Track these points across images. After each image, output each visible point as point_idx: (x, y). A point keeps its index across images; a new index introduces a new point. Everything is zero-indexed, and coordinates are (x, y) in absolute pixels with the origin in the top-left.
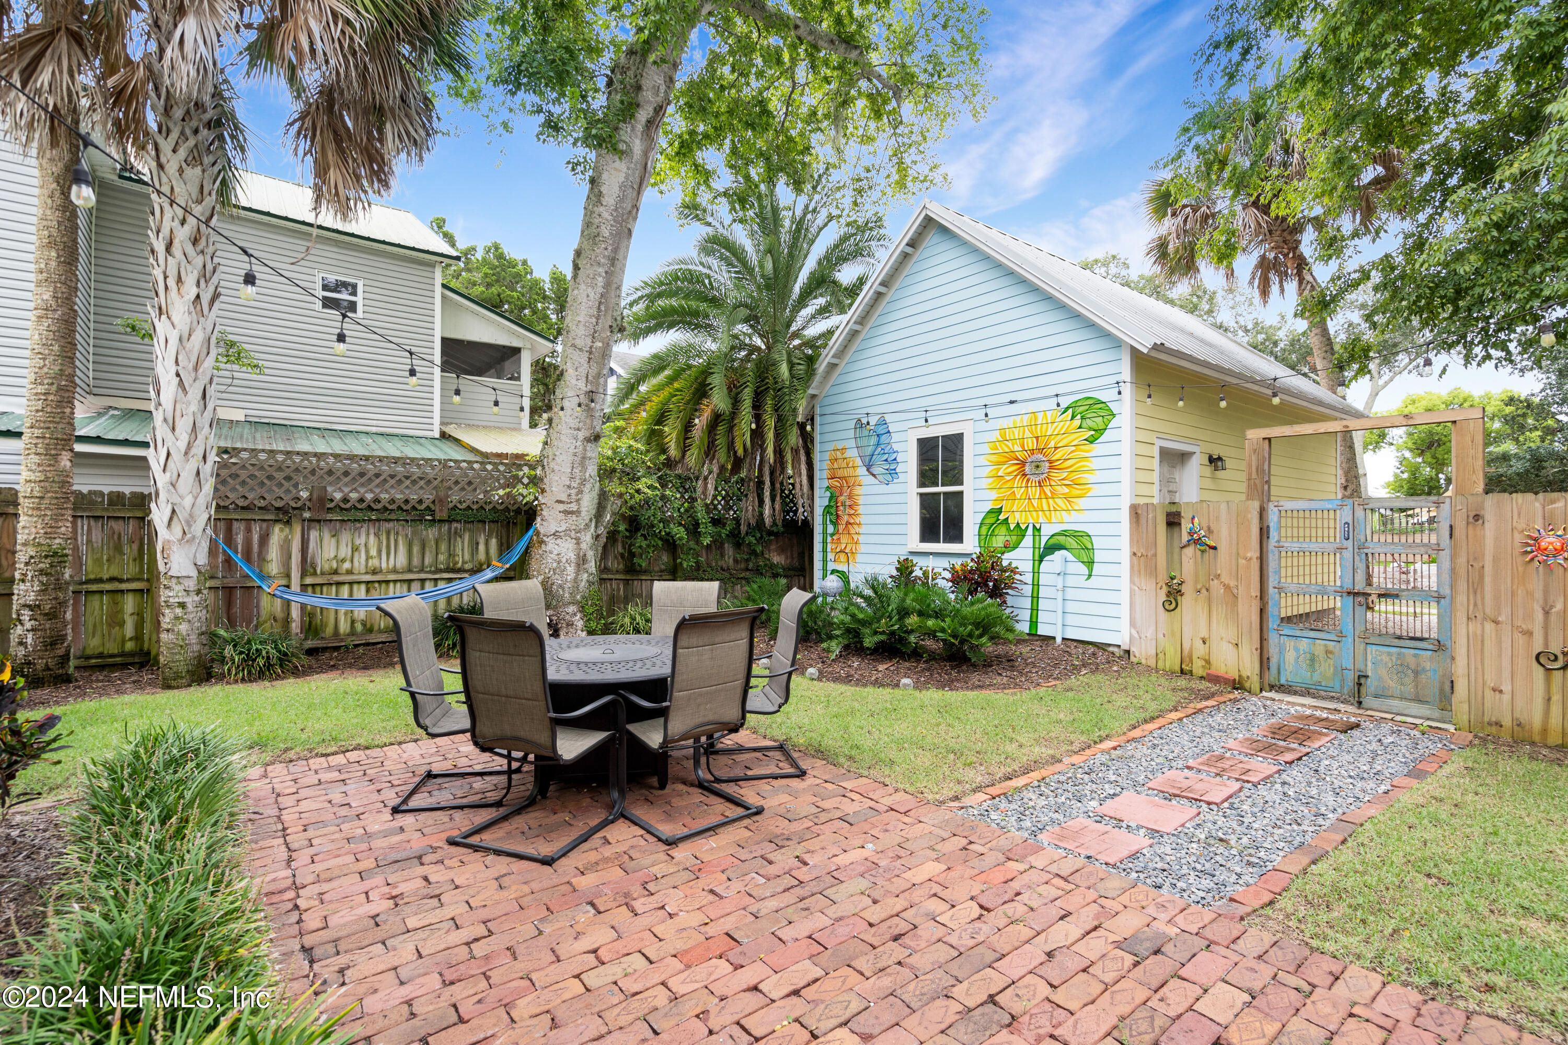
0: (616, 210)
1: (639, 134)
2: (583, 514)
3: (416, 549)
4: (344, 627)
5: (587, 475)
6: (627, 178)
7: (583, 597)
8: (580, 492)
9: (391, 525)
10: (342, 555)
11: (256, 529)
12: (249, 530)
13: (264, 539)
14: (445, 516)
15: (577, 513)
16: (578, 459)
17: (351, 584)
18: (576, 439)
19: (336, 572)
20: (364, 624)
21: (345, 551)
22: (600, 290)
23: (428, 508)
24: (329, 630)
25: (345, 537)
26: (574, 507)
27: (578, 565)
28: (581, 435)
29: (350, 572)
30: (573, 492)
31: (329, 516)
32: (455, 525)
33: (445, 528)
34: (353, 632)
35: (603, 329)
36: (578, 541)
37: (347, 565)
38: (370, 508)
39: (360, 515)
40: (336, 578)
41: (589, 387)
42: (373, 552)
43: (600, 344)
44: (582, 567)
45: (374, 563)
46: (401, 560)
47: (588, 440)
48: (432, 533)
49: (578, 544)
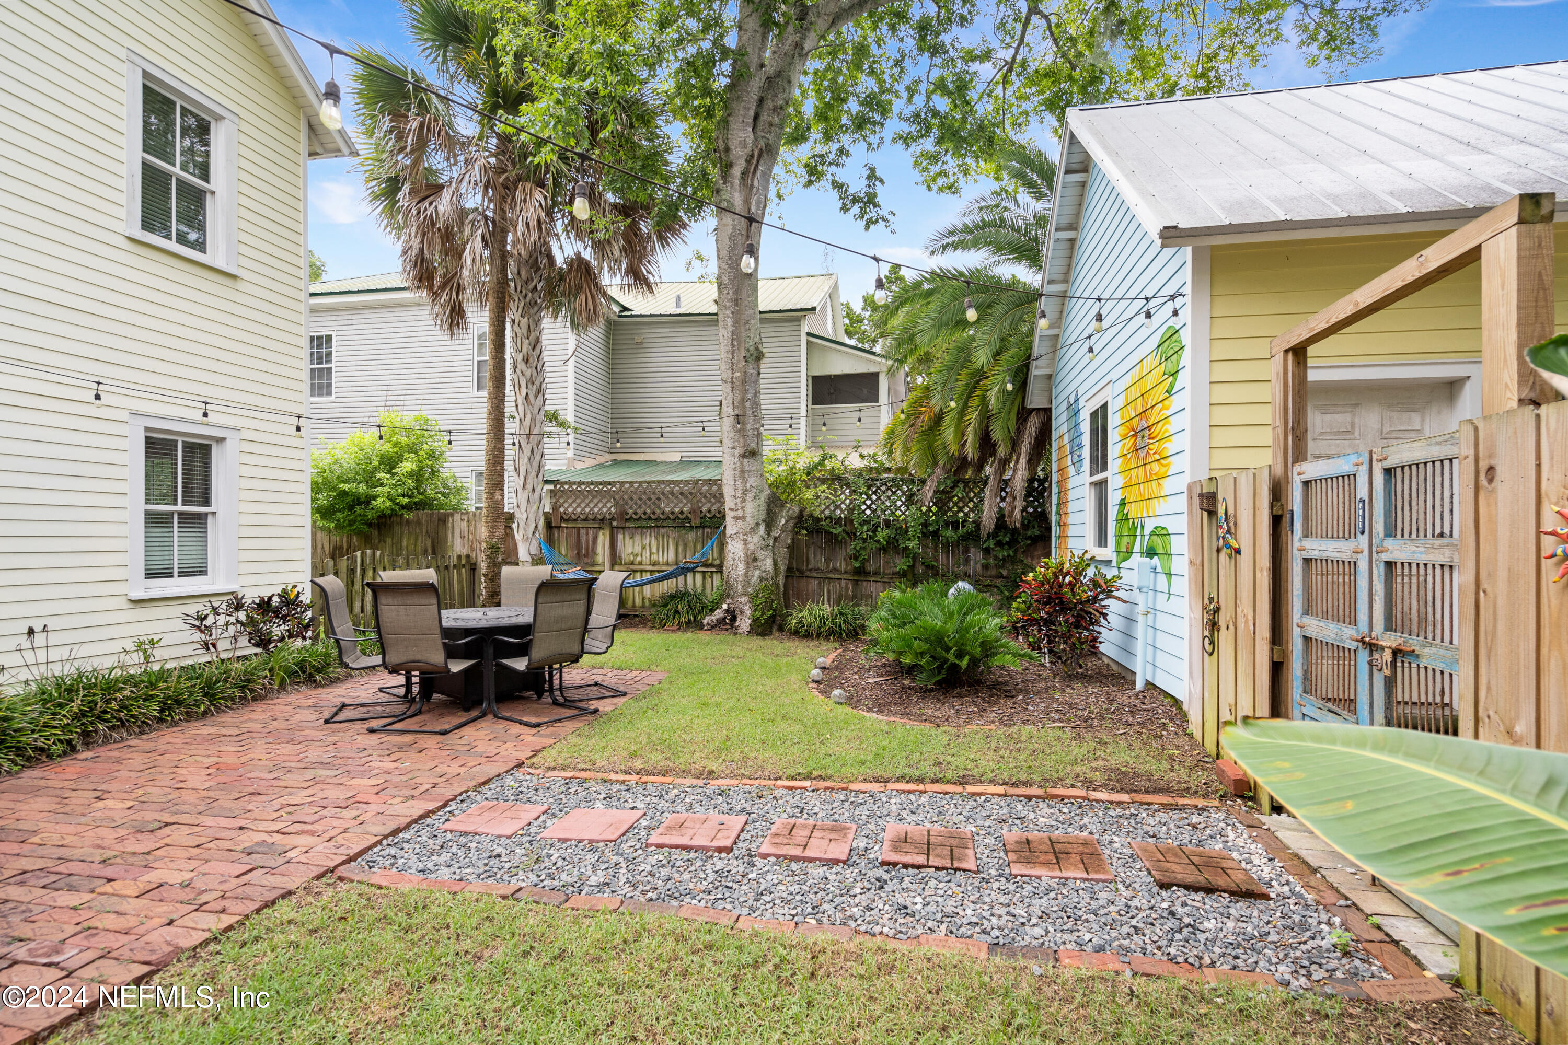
0: (730, 258)
1: (737, 187)
2: (748, 519)
3: (680, 548)
4: (638, 602)
5: (748, 486)
6: (734, 229)
7: (754, 590)
8: (744, 501)
9: (665, 530)
10: (636, 551)
11: (591, 533)
12: (587, 534)
13: (595, 539)
14: (697, 523)
15: (743, 518)
16: (738, 473)
17: (641, 571)
18: (734, 456)
19: (632, 563)
20: (650, 601)
21: (638, 549)
22: (731, 329)
23: (687, 518)
24: (630, 603)
25: (638, 538)
26: (740, 514)
27: (747, 563)
28: (738, 452)
29: (640, 563)
30: (739, 500)
31: (628, 525)
32: (707, 530)
33: (700, 532)
34: (643, 606)
35: (739, 361)
36: (746, 543)
37: (639, 559)
38: (650, 518)
39: (644, 523)
40: (632, 567)
41: (737, 412)
42: (654, 550)
43: (738, 374)
44: (751, 565)
45: (654, 557)
46: (671, 556)
47: (743, 456)
48: (691, 536)
49: (745, 544)
